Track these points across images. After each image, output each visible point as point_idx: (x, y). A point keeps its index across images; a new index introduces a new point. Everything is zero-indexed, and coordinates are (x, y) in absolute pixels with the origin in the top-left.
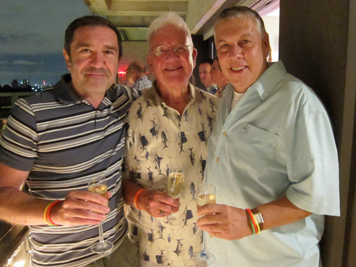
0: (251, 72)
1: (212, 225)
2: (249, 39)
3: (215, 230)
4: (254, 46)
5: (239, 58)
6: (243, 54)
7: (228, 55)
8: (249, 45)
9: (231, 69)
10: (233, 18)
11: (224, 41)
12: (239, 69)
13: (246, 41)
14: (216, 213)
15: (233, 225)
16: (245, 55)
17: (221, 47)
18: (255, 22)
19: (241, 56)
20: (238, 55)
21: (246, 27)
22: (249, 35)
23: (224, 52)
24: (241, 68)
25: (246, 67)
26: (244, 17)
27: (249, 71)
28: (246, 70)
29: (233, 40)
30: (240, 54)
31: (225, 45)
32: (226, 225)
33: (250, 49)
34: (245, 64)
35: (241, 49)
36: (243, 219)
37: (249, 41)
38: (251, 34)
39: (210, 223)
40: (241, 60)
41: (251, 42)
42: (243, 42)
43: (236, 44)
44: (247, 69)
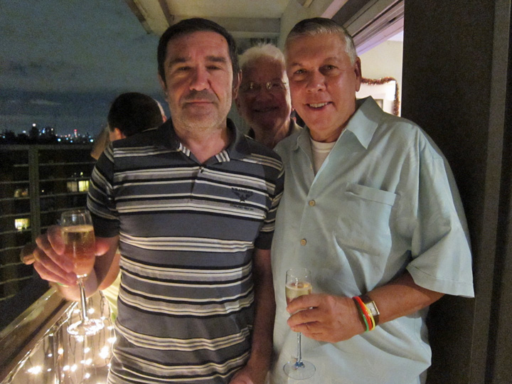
0: (337, 110)
1: (309, 323)
2: (335, 63)
3: (314, 330)
4: (341, 74)
5: (320, 90)
6: (326, 84)
7: (306, 85)
8: (335, 72)
9: (308, 105)
10: (313, 33)
11: (300, 65)
12: (320, 105)
13: (331, 67)
14: (314, 308)
15: (339, 322)
16: (329, 87)
17: (295, 73)
18: (343, 41)
19: (324, 88)
20: (319, 85)
21: (332, 47)
22: (335, 58)
23: (300, 81)
24: (323, 105)
25: (330, 103)
26: (328, 33)
27: (333, 110)
28: (329, 108)
29: (313, 64)
30: (322, 85)
31: (301, 70)
32: (330, 322)
33: (336, 78)
34: (328, 99)
35: (324, 77)
36: (351, 312)
37: (335, 67)
38: (337, 57)
39: (306, 321)
40: (323, 93)
41: (337, 68)
42: (326, 68)
43: (317, 69)
44: (331, 105)
